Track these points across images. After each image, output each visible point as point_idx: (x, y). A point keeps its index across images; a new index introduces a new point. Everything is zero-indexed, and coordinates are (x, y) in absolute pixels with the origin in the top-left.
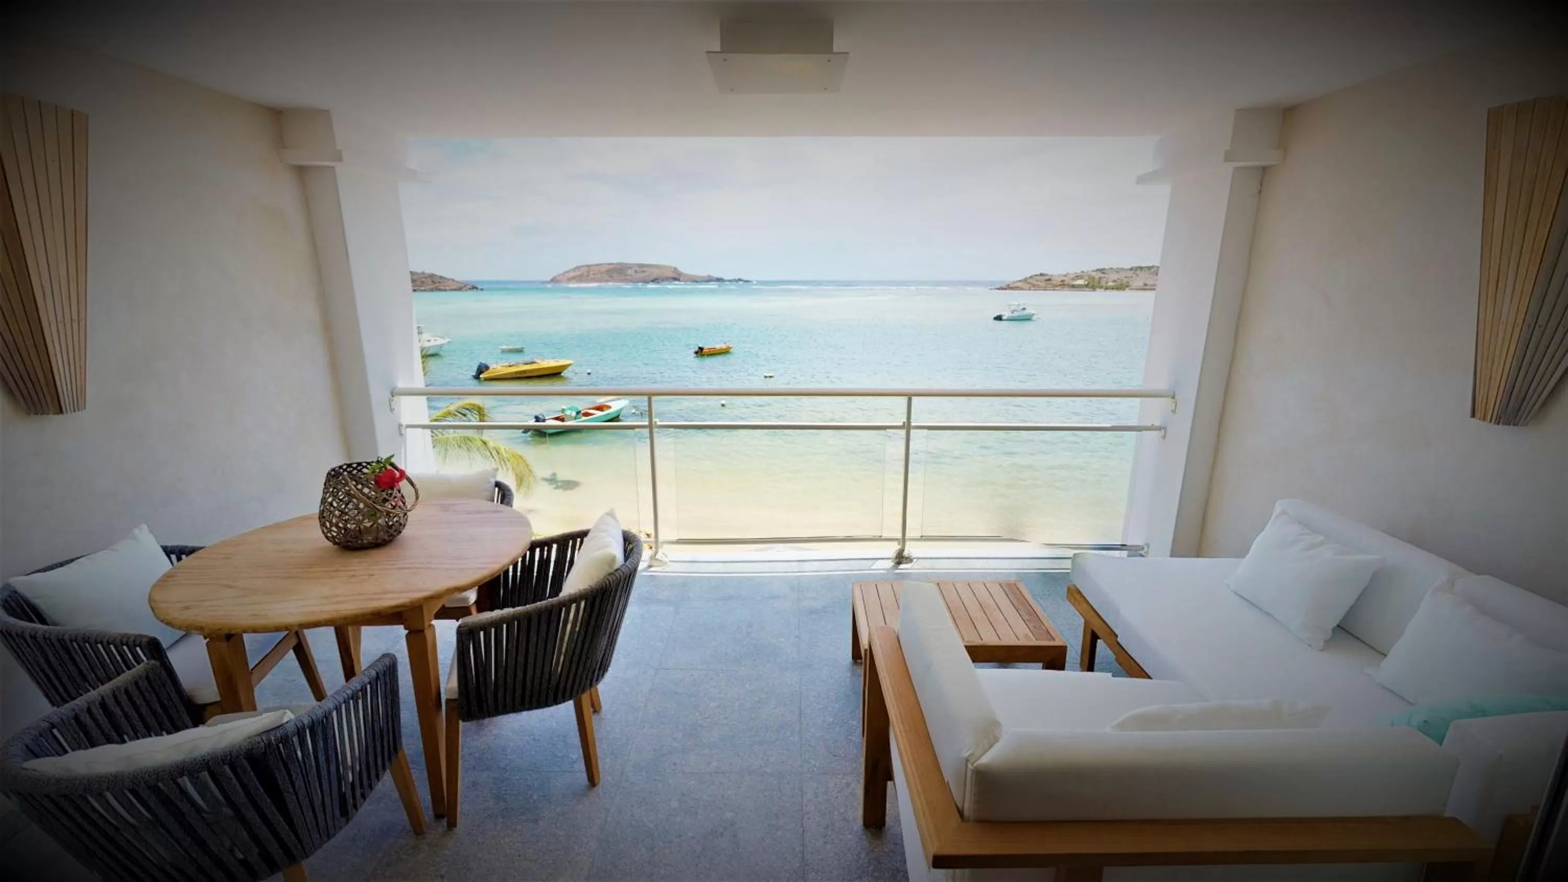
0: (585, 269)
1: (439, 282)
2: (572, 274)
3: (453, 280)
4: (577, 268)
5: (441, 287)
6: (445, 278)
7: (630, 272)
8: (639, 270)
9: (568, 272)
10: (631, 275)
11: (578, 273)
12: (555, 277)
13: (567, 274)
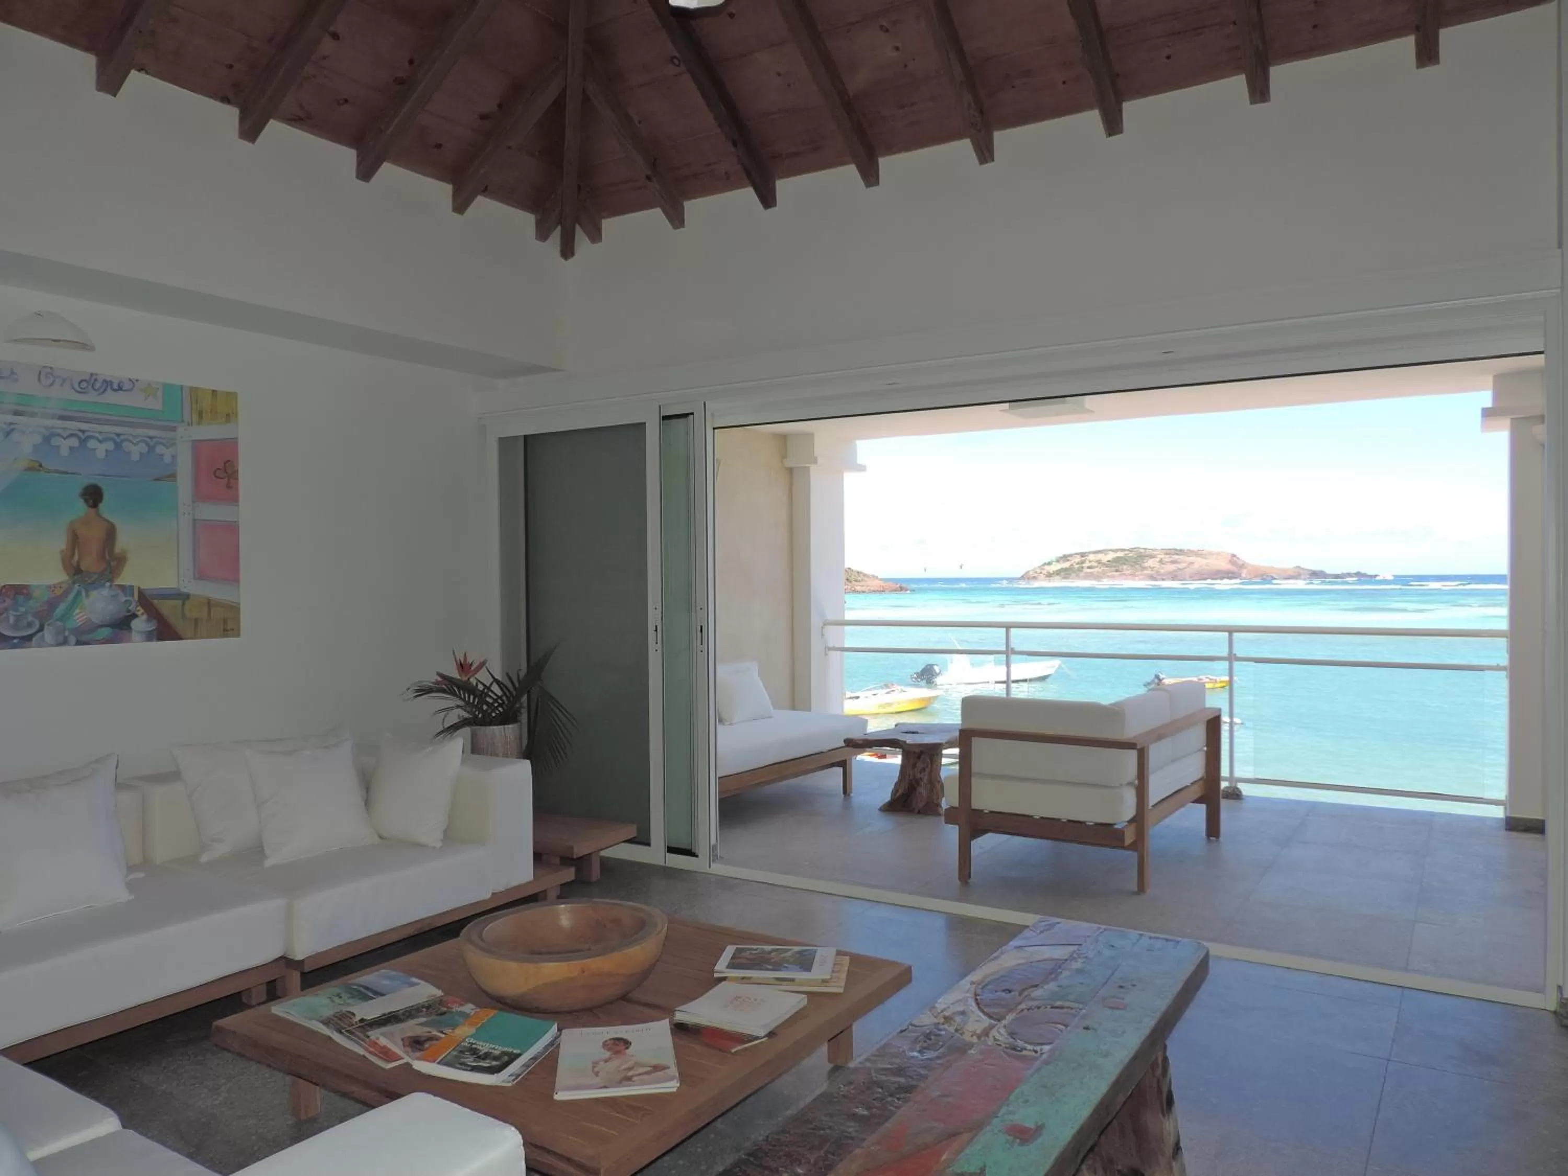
0: (1078, 559)
1: (856, 581)
2: (1055, 567)
3: (876, 578)
4: (1065, 558)
5: (858, 588)
6: (865, 575)
7: (1150, 563)
8: (1167, 558)
9: (1049, 564)
10: (1152, 569)
11: (1066, 565)
12: (1027, 573)
13: (1046, 567)
